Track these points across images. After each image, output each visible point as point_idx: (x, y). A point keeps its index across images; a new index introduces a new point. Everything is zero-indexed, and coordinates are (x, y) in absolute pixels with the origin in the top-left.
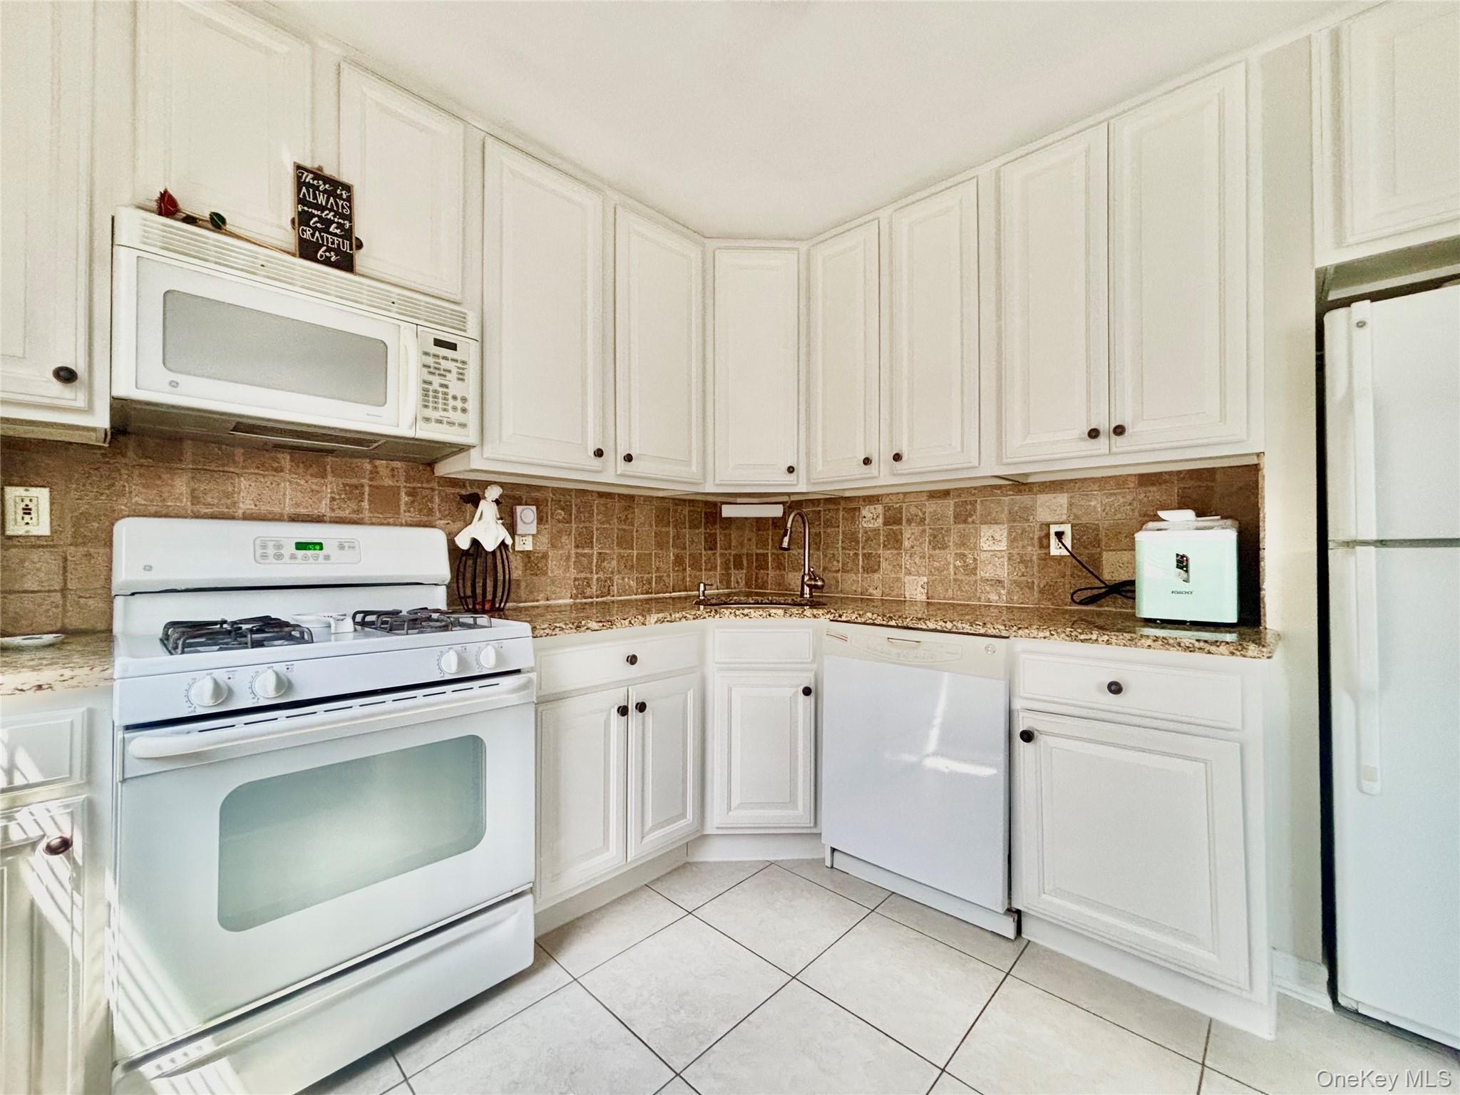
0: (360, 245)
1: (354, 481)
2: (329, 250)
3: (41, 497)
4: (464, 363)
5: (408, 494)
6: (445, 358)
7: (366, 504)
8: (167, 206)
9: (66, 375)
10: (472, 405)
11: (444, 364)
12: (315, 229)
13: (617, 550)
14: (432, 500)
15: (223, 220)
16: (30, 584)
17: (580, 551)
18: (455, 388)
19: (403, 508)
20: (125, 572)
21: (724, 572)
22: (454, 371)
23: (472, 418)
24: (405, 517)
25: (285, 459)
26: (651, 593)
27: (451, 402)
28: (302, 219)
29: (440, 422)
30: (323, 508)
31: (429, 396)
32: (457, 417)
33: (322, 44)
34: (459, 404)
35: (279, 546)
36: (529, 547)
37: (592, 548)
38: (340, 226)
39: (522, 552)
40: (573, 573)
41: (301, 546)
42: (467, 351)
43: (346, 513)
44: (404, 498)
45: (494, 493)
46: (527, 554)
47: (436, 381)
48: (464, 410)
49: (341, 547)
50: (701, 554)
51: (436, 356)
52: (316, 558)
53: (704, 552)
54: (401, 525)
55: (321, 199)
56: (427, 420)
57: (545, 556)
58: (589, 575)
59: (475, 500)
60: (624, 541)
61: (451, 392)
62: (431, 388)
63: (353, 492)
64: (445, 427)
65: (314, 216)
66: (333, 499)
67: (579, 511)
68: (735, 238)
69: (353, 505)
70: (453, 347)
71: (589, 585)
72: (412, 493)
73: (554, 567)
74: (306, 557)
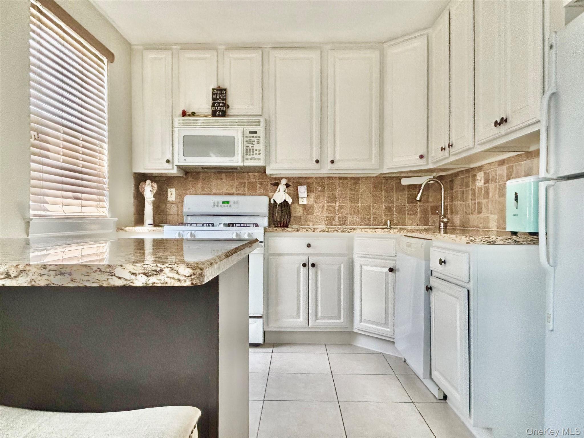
0: (228, 106)
1: (242, 181)
2: (220, 111)
3: (173, 190)
4: (259, 137)
5: (260, 184)
6: (253, 137)
7: (246, 189)
8: (184, 114)
9: (168, 161)
10: (263, 152)
11: (253, 139)
12: (217, 106)
13: (349, 204)
14: (267, 186)
15: (194, 113)
16: (171, 213)
17: (329, 204)
18: (256, 146)
19: (258, 189)
20: (185, 210)
22: (256, 141)
23: (262, 157)
24: (259, 192)
25: (224, 176)
27: (255, 152)
28: (213, 105)
29: (251, 159)
30: (234, 190)
31: (247, 151)
32: (257, 157)
33: (219, 47)
34: (258, 152)
35: (218, 203)
36: (305, 202)
37: (336, 203)
38: (223, 103)
39: (302, 205)
40: (326, 214)
41: (224, 203)
42: (261, 133)
43: (241, 192)
44: (259, 185)
45: (284, 182)
46: (304, 206)
47: (250, 145)
48: (259, 154)
51: (250, 137)
52: (227, 206)
54: (257, 195)
55: (218, 97)
56: (247, 159)
57: (312, 207)
58: (334, 216)
59: (277, 185)
60: (354, 200)
61: (255, 148)
62: (248, 148)
63: (242, 184)
64: (253, 161)
65: (216, 102)
66: (237, 187)
67: (328, 186)
69: (242, 189)
70: (255, 132)
71: (334, 220)
72: (261, 184)
73: (317, 212)
74: (224, 206)
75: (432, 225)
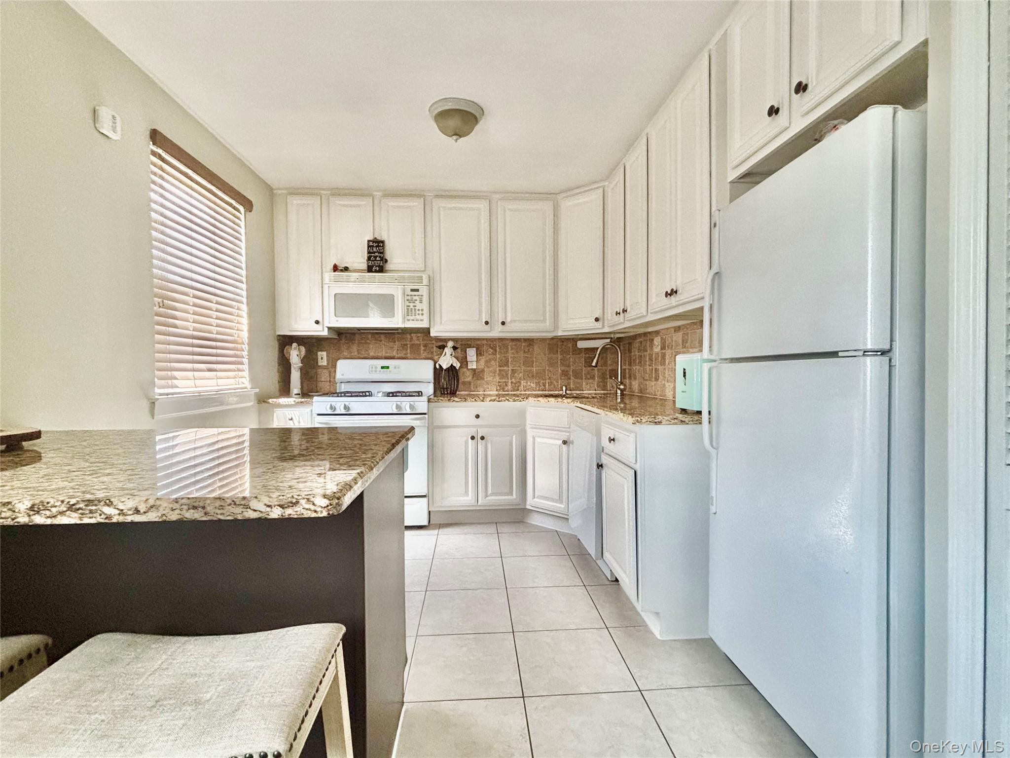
0: (386, 261)
1: (405, 343)
2: (376, 266)
3: (324, 354)
4: (422, 296)
6: (415, 295)
7: (409, 351)
8: (335, 268)
9: (317, 322)
10: (426, 312)
11: (415, 298)
12: (373, 260)
13: (523, 368)
14: (433, 348)
15: (347, 268)
16: (323, 380)
17: (501, 368)
18: (419, 306)
19: (422, 352)
20: (339, 376)
21: (601, 380)
22: (418, 299)
23: (425, 317)
24: (423, 355)
25: (383, 337)
26: (546, 391)
27: (417, 312)
28: (369, 259)
29: (413, 320)
30: (395, 353)
31: (409, 312)
32: (419, 317)
33: (375, 193)
34: (420, 312)
35: (376, 368)
36: (474, 367)
37: (508, 367)
38: (380, 257)
39: (472, 369)
40: (497, 379)
41: (382, 368)
42: (424, 291)
43: (402, 355)
44: (422, 348)
45: (450, 344)
46: (474, 370)
47: (412, 305)
48: (422, 314)
49: (395, 368)
50: (582, 369)
51: (411, 295)
52: (387, 371)
53: (584, 369)
54: (421, 359)
55: (375, 250)
56: (408, 320)
57: (483, 371)
58: (507, 381)
59: (442, 347)
60: (528, 362)
61: (417, 308)
62: (410, 308)
63: (404, 347)
64: (415, 322)
65: (372, 256)
66: (398, 350)
67: (500, 349)
68: (569, 191)
69: (404, 352)
70: (417, 290)
71: (506, 385)
72: (425, 346)
73: (488, 377)
74: (384, 372)
75: (610, 390)
